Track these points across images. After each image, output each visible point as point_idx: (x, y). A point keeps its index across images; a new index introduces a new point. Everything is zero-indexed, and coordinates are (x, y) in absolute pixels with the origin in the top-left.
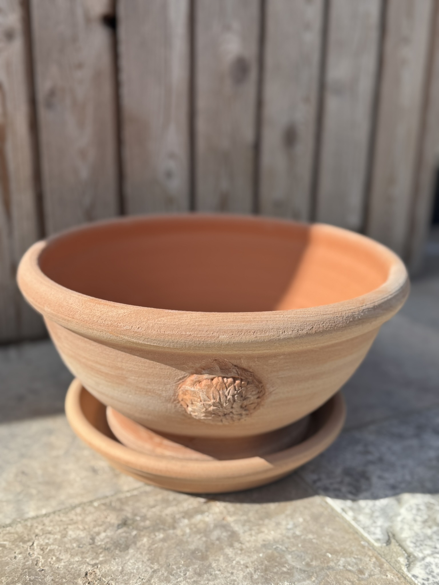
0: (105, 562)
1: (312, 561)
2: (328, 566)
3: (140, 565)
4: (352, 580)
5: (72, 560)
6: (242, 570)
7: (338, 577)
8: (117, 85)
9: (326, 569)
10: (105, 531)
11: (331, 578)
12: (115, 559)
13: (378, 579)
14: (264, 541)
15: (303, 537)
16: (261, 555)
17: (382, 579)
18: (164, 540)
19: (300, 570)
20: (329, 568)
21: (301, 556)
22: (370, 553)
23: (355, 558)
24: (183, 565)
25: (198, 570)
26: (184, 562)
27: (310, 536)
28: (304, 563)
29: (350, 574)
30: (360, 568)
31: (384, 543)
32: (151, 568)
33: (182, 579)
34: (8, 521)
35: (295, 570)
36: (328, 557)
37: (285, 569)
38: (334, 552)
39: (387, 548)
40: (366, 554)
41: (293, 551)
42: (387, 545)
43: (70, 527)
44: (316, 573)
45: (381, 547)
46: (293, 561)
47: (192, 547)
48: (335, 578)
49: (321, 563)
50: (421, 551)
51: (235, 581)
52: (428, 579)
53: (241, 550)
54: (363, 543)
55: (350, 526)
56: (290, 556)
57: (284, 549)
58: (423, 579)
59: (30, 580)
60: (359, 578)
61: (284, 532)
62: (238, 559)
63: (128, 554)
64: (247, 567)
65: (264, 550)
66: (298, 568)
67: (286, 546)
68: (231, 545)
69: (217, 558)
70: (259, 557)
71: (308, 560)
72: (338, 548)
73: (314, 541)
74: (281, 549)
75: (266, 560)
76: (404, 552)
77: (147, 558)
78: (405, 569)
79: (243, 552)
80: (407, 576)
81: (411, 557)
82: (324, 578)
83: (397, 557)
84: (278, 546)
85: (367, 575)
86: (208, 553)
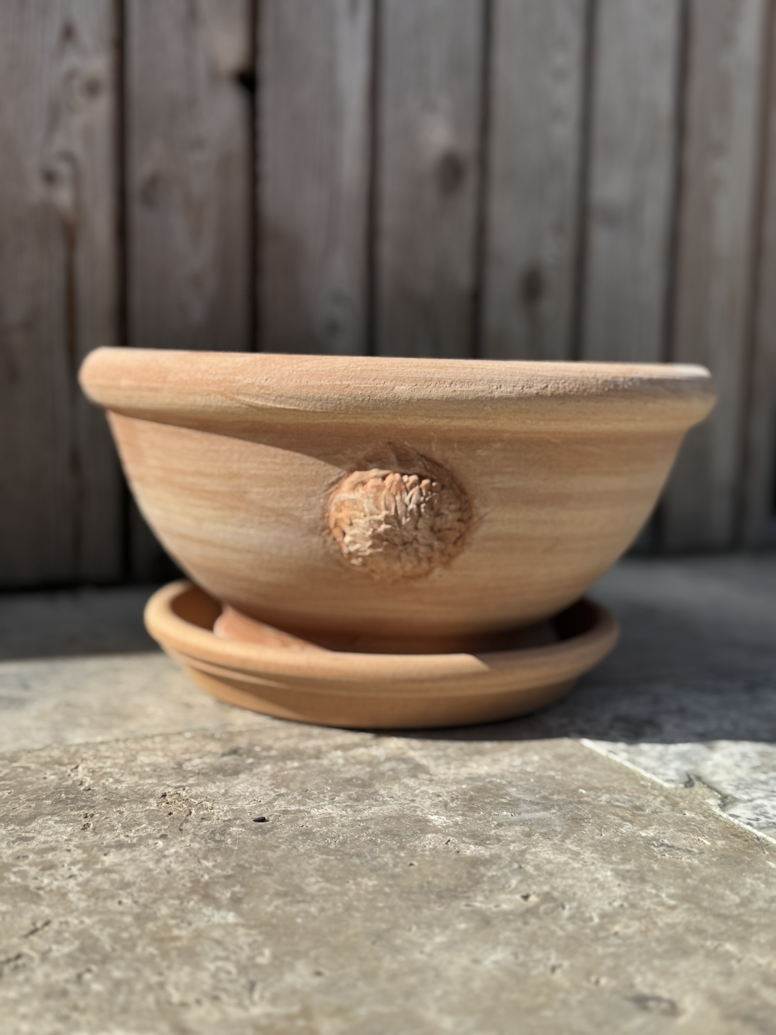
0: (199, 785)
1: (552, 794)
2: (579, 801)
3: (257, 789)
4: (621, 815)
5: (141, 782)
6: (430, 798)
7: (596, 811)
8: (254, 178)
9: (576, 803)
10: (201, 757)
11: (583, 811)
12: (214, 783)
13: (667, 816)
14: (470, 774)
15: (537, 774)
16: (464, 786)
17: (676, 816)
18: (298, 768)
19: (530, 801)
20: (581, 803)
21: (534, 790)
22: (656, 793)
23: (628, 796)
24: (330, 791)
25: (355, 796)
26: (331, 788)
27: (552, 773)
28: (537, 796)
29: (617, 809)
30: (636, 805)
31: (681, 783)
32: (275, 792)
33: (326, 803)
34: (37, 746)
35: (521, 802)
36: (582, 793)
37: (504, 801)
39: (687, 790)
40: (647, 793)
41: (521, 785)
42: (686, 787)
43: (142, 753)
44: (558, 805)
45: (676, 788)
46: (519, 794)
47: (348, 776)
48: (591, 812)
49: (568, 797)
50: (747, 794)
51: (418, 807)
52: (757, 820)
53: (431, 781)
54: (642, 782)
55: (621, 766)
56: (514, 789)
57: (504, 782)
58: (749, 819)
59: (67, 798)
60: (633, 812)
61: (506, 768)
62: (424, 788)
63: (238, 778)
64: (439, 796)
65: (470, 782)
66: (527, 801)
67: (509, 780)
68: (414, 776)
69: (389, 786)
70: (461, 788)
71: (544, 793)
72: (598, 785)
73: (557, 777)
74: (500, 783)
75: (473, 791)
76: (716, 794)
77: (268, 783)
78: (717, 811)
79: (434, 782)
80: (720, 816)
81: (729, 798)
82: (572, 811)
83: (704, 799)
84: (494, 779)
85: (647, 811)
86: (374, 782)
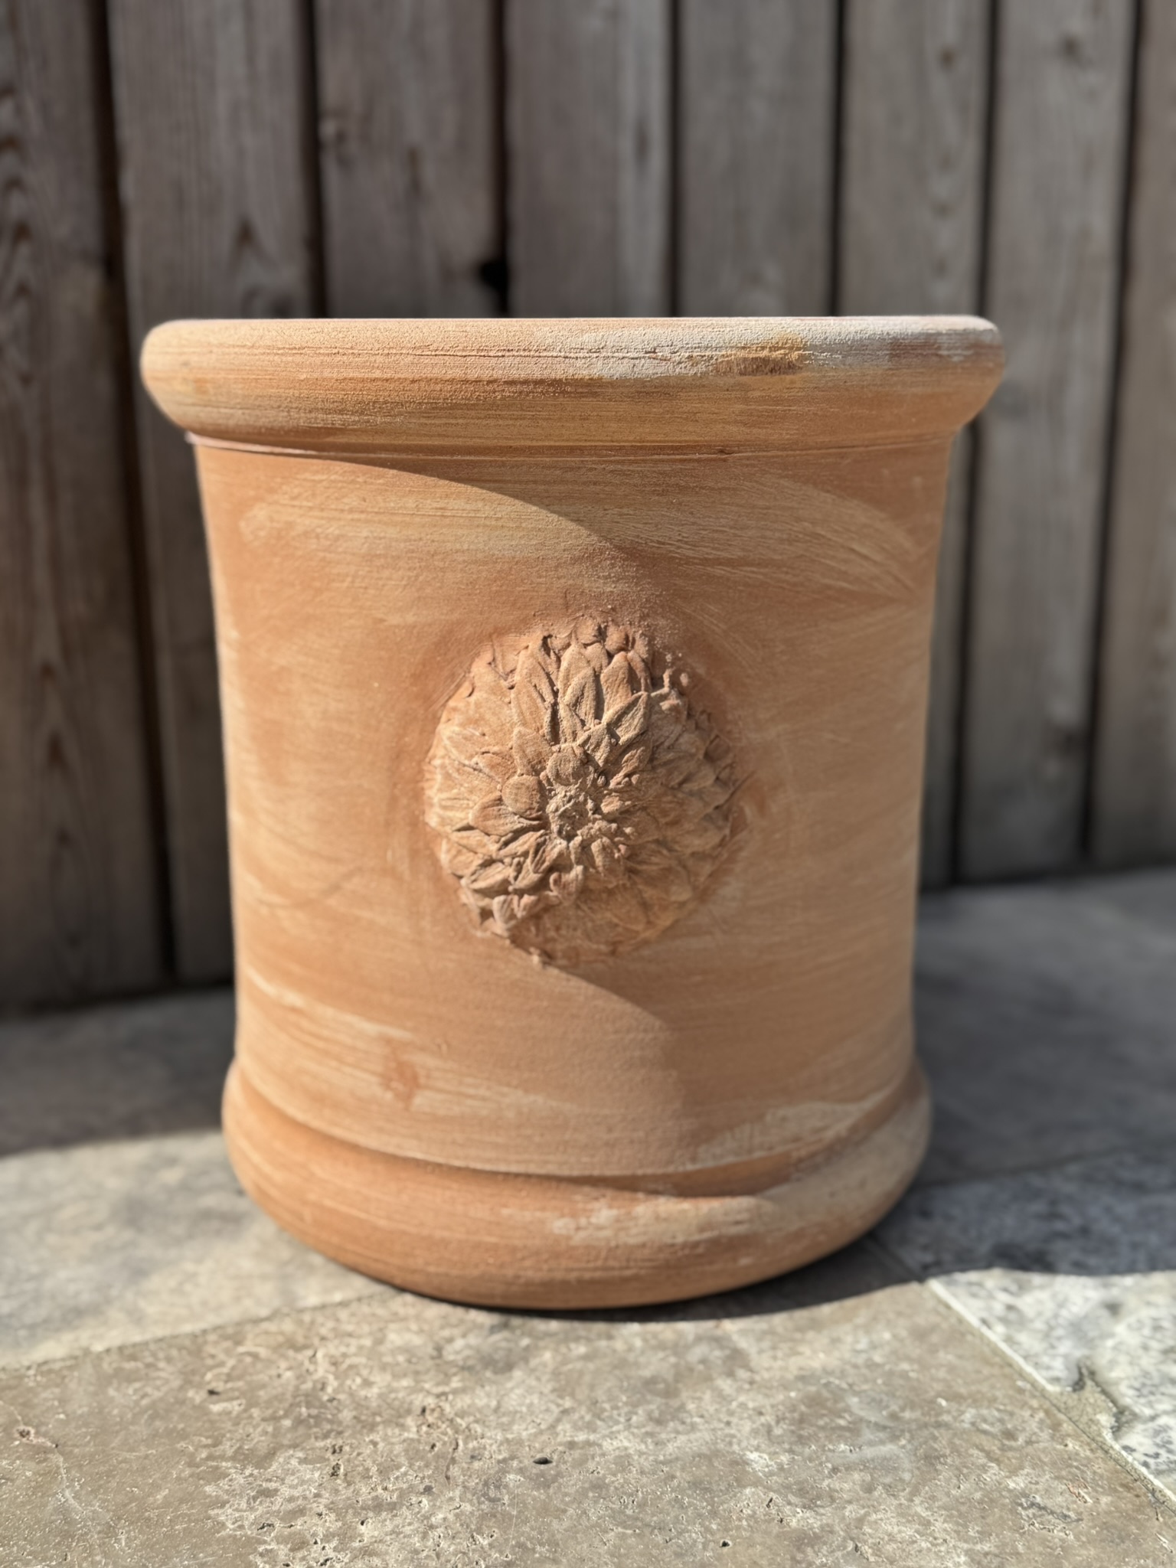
0: (463, 1390)
1: (903, 1409)
2: (936, 1422)
3: (535, 1399)
4: (986, 1448)
5: (395, 1384)
6: (750, 1418)
7: (957, 1442)
9: (933, 1426)
10: (464, 1336)
11: (940, 1442)
12: (483, 1386)
13: (1044, 1450)
14: (801, 1369)
15: (887, 1367)
16: (793, 1394)
17: (1055, 1449)
18: (586, 1358)
19: (876, 1424)
20: (939, 1425)
21: (881, 1401)
22: (1035, 1403)
23: (998, 1410)
24: (626, 1404)
25: (656, 1414)
26: (628, 1397)
27: (905, 1366)
28: (884, 1413)
29: (983, 1437)
30: (1007, 1429)
31: (1069, 1386)
32: (558, 1405)
33: (620, 1427)
34: (264, 1312)
35: (864, 1425)
36: (940, 1406)
37: (842, 1422)
38: (955, 1397)
39: (1075, 1396)
40: (1024, 1405)
41: (865, 1391)
42: (1075, 1390)
43: (392, 1326)
44: (910, 1431)
45: (1062, 1394)
46: (862, 1409)
47: (647, 1373)
48: (951, 1443)
49: (923, 1414)
50: (1150, 1404)
51: (733, 1436)
52: (1157, 1456)
53: (752, 1383)
54: (1020, 1383)
55: (996, 1351)
56: (855, 1400)
57: (844, 1386)
58: (1146, 1455)
59: (309, 1416)
60: (1003, 1445)
61: (847, 1355)
62: (742, 1398)
63: (510, 1378)
64: (761, 1414)
65: (800, 1385)
66: (870, 1422)
67: (850, 1380)
68: (731, 1374)
69: (698, 1394)
70: (790, 1397)
71: (894, 1408)
72: (963, 1391)
73: (912, 1375)
74: (838, 1386)
75: (804, 1404)
76: (1111, 1405)
77: (549, 1387)
78: (1108, 1436)
79: (755, 1386)
80: (1111, 1447)
81: (1127, 1413)
82: (925, 1443)
83: (1095, 1414)
84: (832, 1379)
85: (1021, 1441)
86: (680, 1386)
